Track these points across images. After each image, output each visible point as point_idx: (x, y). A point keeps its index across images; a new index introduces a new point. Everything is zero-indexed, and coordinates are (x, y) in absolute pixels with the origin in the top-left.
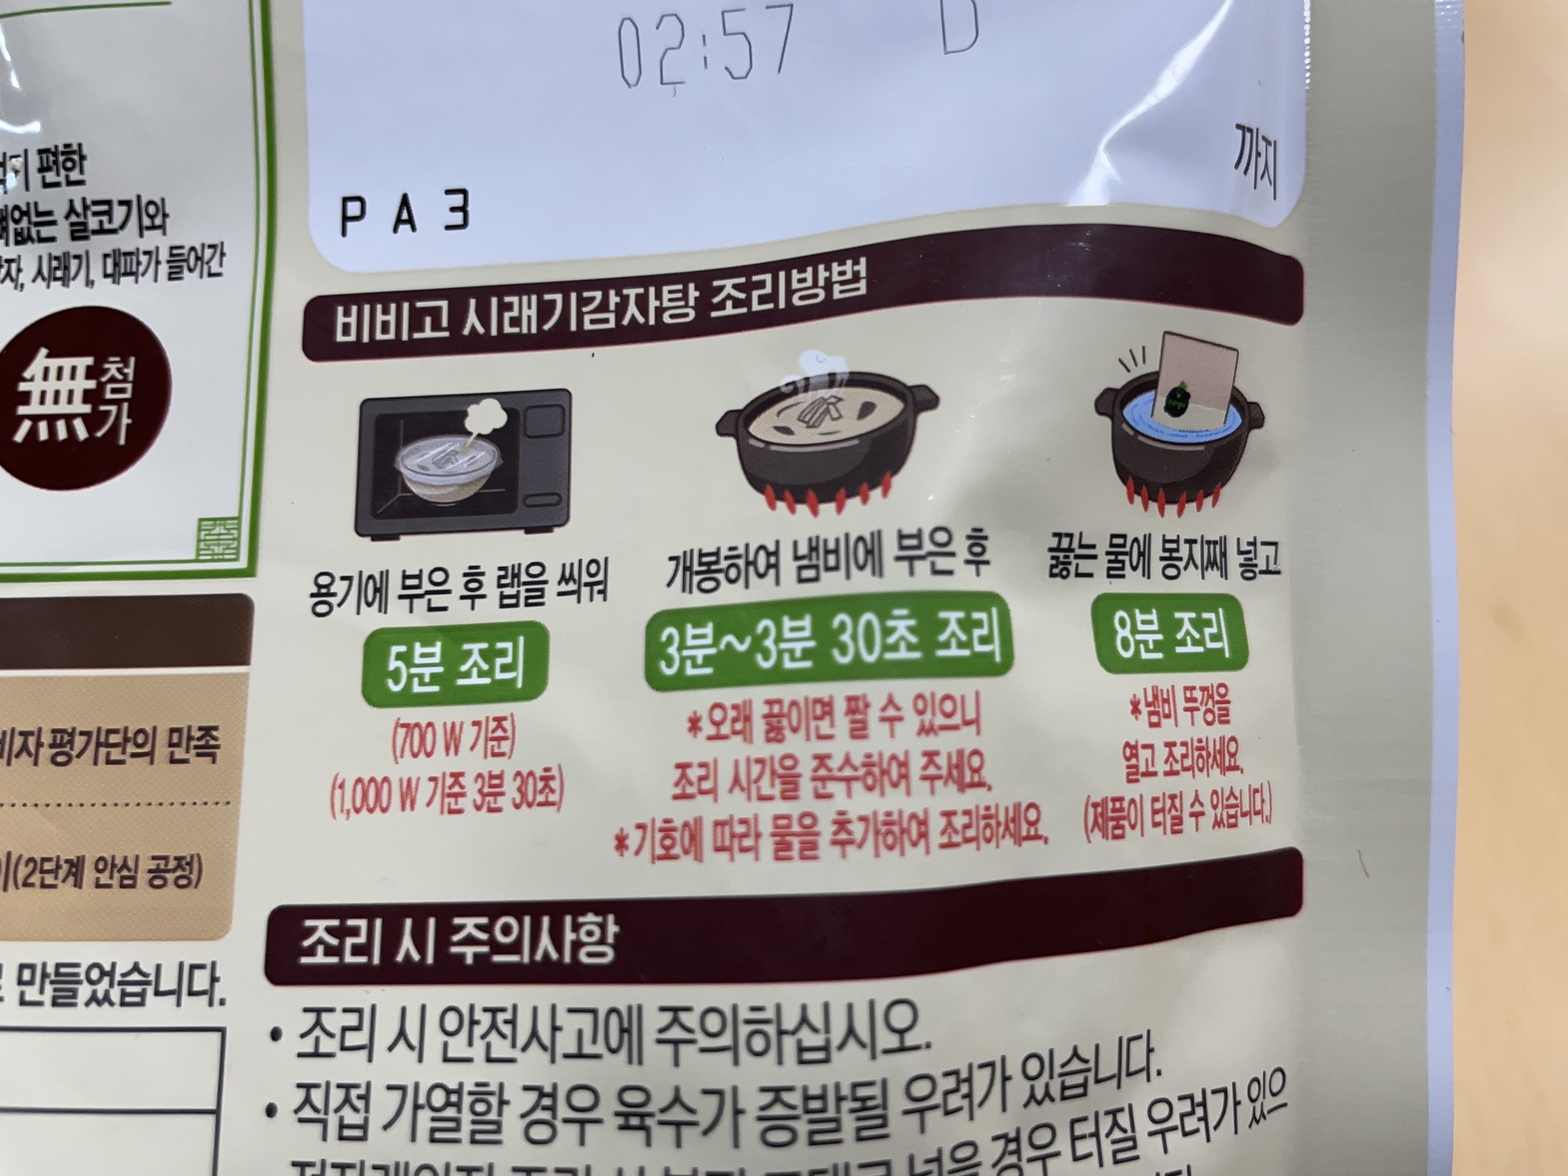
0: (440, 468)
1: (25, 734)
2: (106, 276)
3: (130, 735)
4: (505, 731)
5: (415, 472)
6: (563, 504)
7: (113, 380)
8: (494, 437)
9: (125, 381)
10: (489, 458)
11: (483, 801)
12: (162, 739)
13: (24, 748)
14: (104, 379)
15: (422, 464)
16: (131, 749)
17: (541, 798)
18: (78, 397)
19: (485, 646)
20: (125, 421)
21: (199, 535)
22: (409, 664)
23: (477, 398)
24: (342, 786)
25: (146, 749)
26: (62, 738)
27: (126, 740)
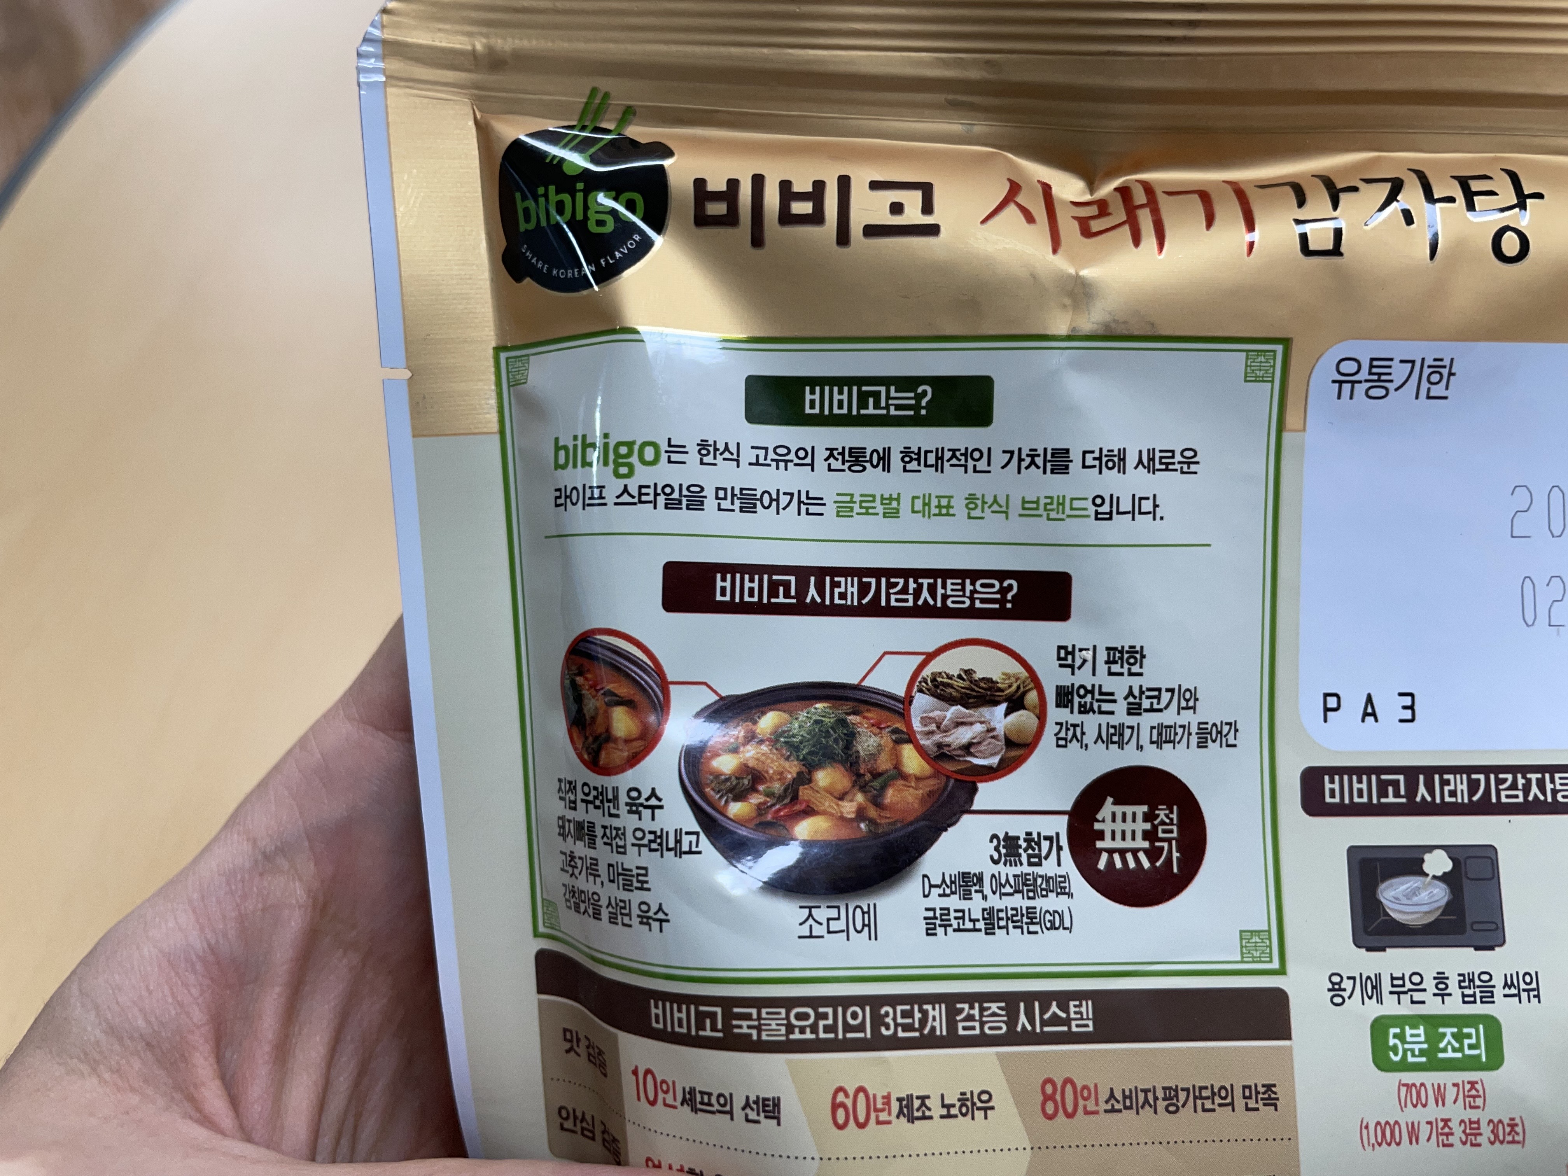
0: (1408, 899)
1: (1146, 1091)
2: (1152, 742)
3: (1216, 1090)
4: (1477, 1091)
5: (1392, 902)
6: (1500, 930)
7: (1163, 823)
8: (1444, 878)
9: (1172, 824)
10: (1442, 894)
11: (1467, 1139)
12: (1238, 1092)
13: (1146, 1100)
14: (1156, 822)
15: (1396, 896)
16: (1218, 1100)
17: (1509, 1138)
18: (1139, 835)
19: (1455, 1030)
20: (1176, 855)
21: (1241, 943)
22: (1404, 1042)
23: (1431, 848)
24: (1367, 1127)
25: (1229, 1100)
26: (1170, 1093)
27: (1213, 1094)
